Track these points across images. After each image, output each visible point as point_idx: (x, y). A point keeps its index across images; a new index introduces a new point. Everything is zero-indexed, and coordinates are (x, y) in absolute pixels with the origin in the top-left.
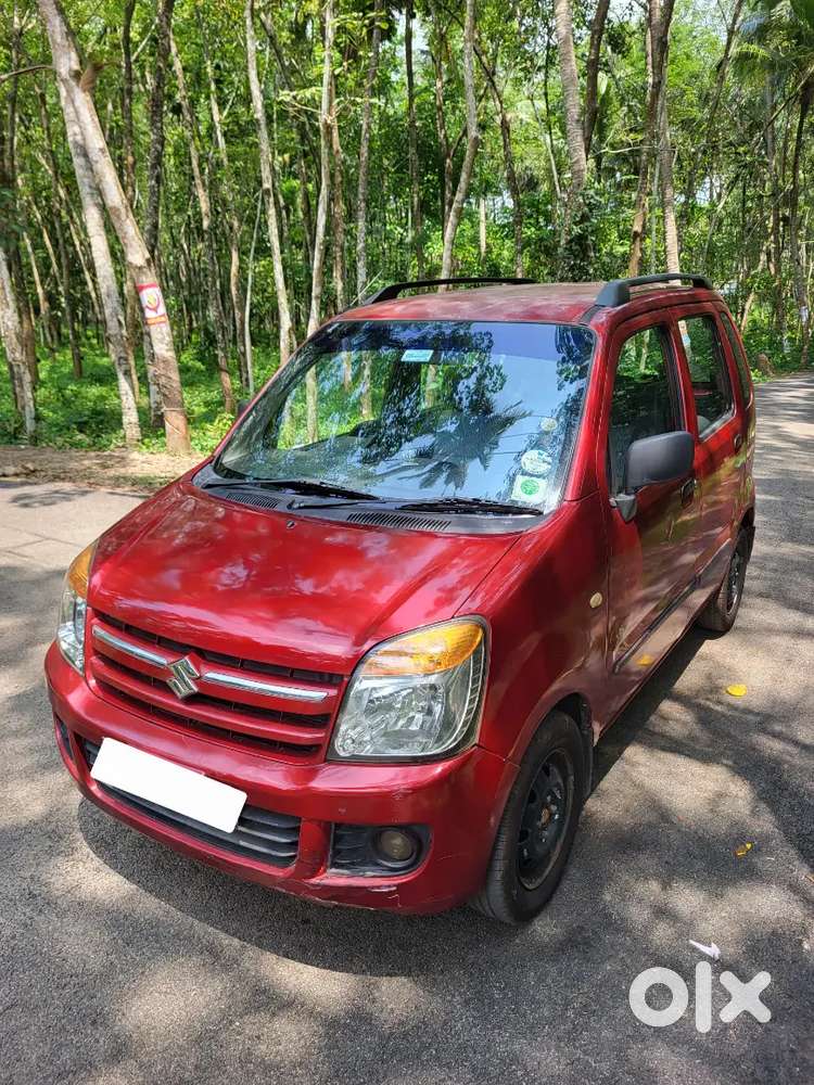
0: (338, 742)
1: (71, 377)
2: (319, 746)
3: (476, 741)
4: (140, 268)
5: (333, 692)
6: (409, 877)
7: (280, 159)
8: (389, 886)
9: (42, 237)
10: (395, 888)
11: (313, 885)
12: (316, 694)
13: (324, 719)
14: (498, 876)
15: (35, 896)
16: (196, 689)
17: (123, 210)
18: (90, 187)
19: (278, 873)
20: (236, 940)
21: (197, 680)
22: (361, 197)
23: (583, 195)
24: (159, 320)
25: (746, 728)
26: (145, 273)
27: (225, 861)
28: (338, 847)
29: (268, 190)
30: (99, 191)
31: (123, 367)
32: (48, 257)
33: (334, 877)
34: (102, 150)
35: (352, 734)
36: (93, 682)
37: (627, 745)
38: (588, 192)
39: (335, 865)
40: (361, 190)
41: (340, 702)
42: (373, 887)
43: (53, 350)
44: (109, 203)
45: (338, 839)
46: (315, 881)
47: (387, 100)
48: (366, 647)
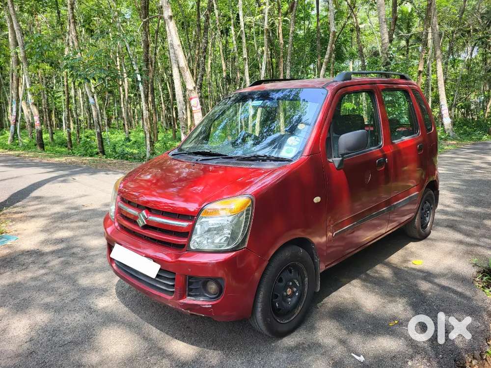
0: (192, 243)
1: (172, 140)
2: (185, 245)
3: (246, 246)
4: (191, 91)
5: (191, 223)
6: (217, 302)
7: (261, 49)
8: (209, 305)
9: (167, 86)
10: (210, 306)
11: (180, 303)
12: (185, 224)
13: (187, 234)
14: (259, 309)
15: (91, 309)
16: (145, 223)
17: (185, 68)
18: (175, 61)
19: (169, 298)
20: (159, 331)
21: (146, 219)
22: (288, 60)
23: (387, 53)
24: (197, 111)
25: (416, 277)
26: (193, 93)
27: (153, 293)
28: (190, 287)
29: (245, 58)
30: (178, 62)
31: (183, 131)
32: (168, 93)
33: (189, 300)
34: (179, 45)
35: (197, 241)
36: (117, 224)
37: (354, 279)
38: (390, 52)
39: (189, 295)
40: (288, 57)
41: (192, 228)
42: (202, 305)
43: (167, 129)
44: (181, 66)
45: (190, 284)
46: (182, 301)
47: (309, 22)
48: (203, 206)
